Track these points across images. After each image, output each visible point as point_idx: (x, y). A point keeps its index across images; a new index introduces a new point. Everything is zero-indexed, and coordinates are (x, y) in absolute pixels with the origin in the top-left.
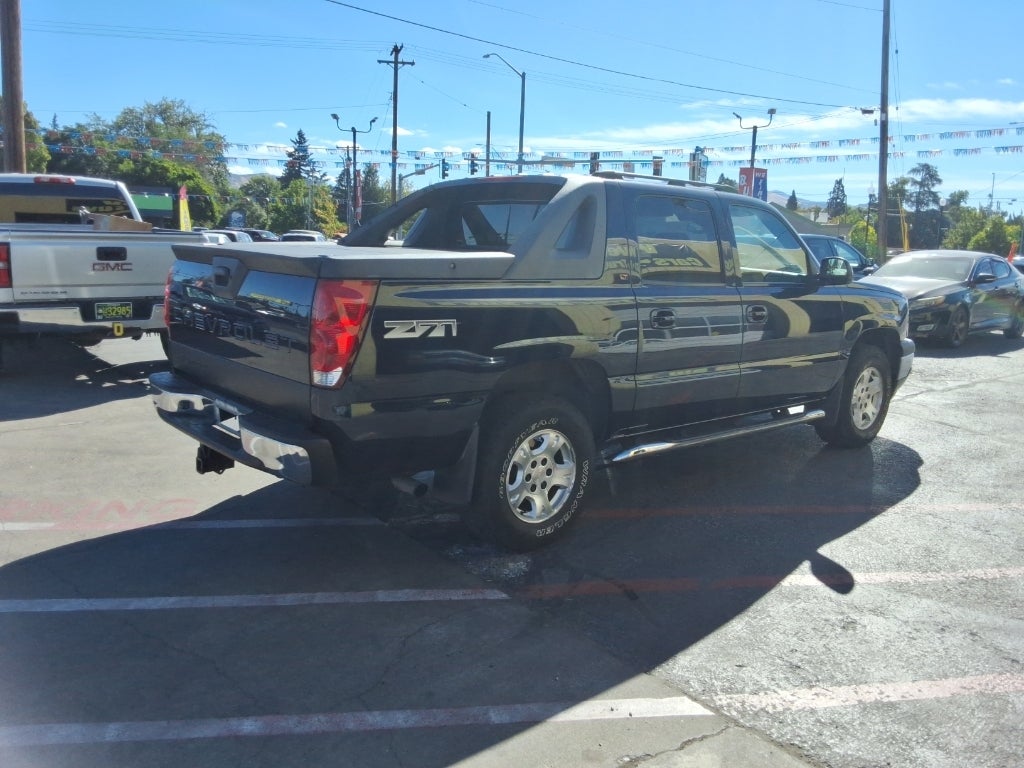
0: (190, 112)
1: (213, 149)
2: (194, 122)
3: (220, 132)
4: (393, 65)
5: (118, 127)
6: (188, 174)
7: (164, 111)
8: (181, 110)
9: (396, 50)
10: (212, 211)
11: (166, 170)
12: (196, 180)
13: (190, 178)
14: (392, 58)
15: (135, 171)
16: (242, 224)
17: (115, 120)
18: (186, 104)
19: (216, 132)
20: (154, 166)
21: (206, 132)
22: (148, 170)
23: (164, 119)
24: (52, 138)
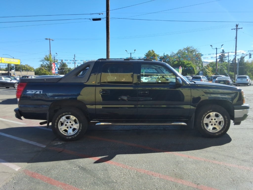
0: (194, 49)
1: (198, 57)
2: (194, 51)
3: (200, 52)
4: (236, 30)
5: (177, 54)
6: (189, 63)
7: (187, 49)
8: (191, 48)
9: (237, 26)
10: (194, 72)
11: (184, 63)
12: (191, 64)
13: (190, 64)
14: (236, 28)
15: (177, 63)
16: (202, 74)
17: (177, 52)
18: (193, 47)
19: (199, 52)
20: (182, 62)
21: (197, 53)
22: (180, 63)
23: (187, 51)
24: (161, 58)
